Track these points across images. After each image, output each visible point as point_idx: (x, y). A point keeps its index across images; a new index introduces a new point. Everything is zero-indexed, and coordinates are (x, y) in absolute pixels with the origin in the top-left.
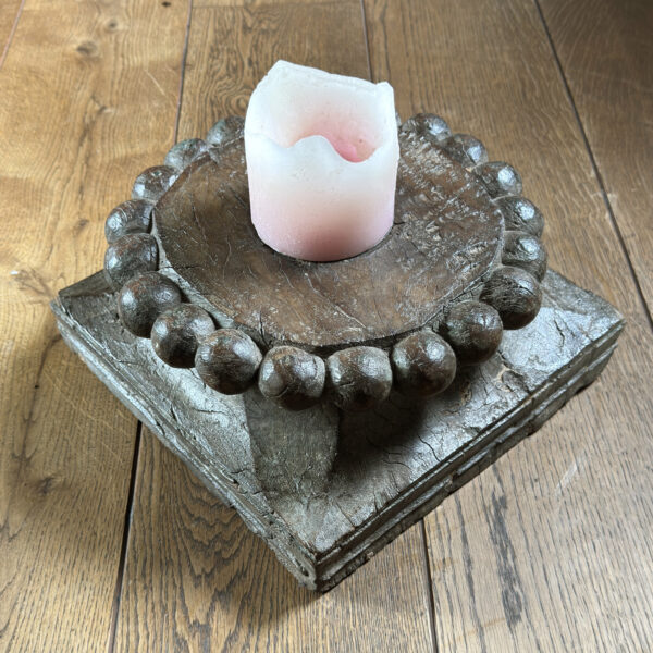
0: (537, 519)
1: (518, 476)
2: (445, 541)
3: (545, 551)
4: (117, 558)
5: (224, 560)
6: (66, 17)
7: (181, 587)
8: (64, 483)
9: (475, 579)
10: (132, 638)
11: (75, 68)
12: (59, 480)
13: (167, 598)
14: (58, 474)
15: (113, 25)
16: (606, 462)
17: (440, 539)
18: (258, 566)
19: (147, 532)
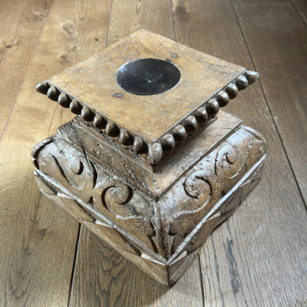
0: (246, 250)
1: (237, 231)
2: (207, 258)
3: (249, 262)
4: (72, 263)
5: (116, 264)
6: (56, 44)
7: (98, 275)
8: (51, 231)
9: (220, 274)
10: (78, 296)
11: (60, 64)
12: (49, 230)
13: (92, 280)
14: (49, 227)
15: (75, 48)
16: (274, 226)
17: (205, 257)
18: (130, 267)
19: (85, 252)
